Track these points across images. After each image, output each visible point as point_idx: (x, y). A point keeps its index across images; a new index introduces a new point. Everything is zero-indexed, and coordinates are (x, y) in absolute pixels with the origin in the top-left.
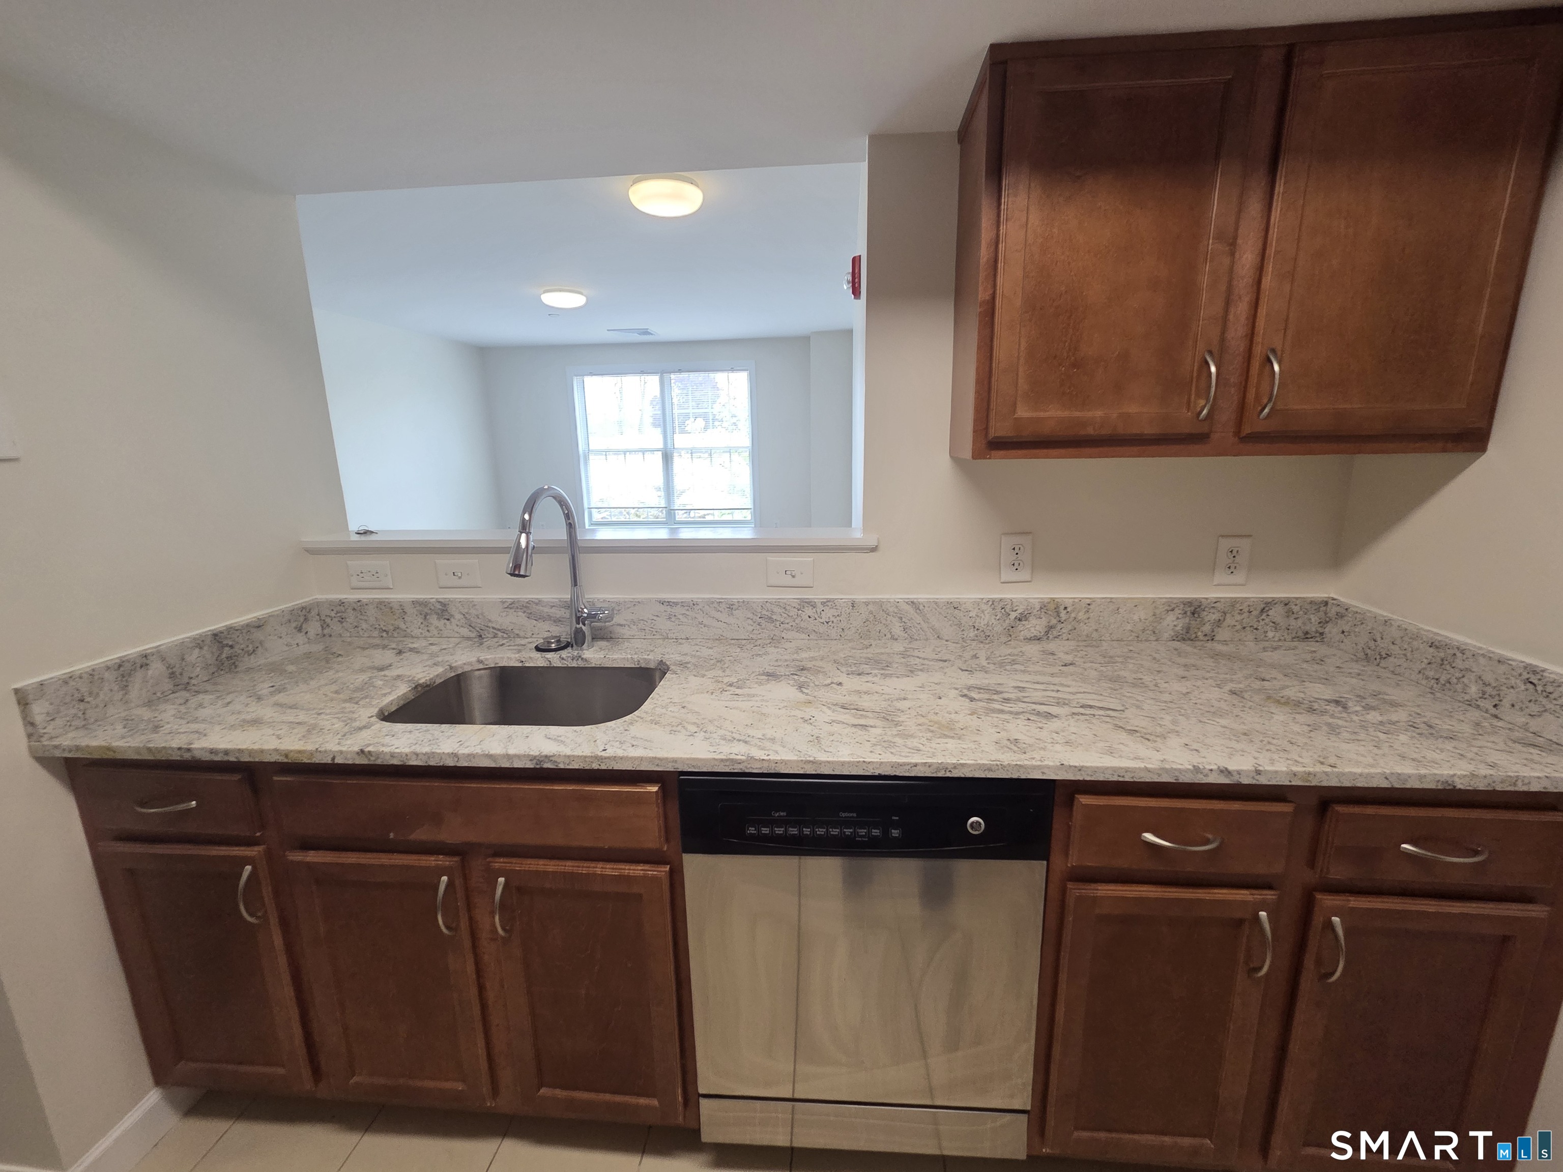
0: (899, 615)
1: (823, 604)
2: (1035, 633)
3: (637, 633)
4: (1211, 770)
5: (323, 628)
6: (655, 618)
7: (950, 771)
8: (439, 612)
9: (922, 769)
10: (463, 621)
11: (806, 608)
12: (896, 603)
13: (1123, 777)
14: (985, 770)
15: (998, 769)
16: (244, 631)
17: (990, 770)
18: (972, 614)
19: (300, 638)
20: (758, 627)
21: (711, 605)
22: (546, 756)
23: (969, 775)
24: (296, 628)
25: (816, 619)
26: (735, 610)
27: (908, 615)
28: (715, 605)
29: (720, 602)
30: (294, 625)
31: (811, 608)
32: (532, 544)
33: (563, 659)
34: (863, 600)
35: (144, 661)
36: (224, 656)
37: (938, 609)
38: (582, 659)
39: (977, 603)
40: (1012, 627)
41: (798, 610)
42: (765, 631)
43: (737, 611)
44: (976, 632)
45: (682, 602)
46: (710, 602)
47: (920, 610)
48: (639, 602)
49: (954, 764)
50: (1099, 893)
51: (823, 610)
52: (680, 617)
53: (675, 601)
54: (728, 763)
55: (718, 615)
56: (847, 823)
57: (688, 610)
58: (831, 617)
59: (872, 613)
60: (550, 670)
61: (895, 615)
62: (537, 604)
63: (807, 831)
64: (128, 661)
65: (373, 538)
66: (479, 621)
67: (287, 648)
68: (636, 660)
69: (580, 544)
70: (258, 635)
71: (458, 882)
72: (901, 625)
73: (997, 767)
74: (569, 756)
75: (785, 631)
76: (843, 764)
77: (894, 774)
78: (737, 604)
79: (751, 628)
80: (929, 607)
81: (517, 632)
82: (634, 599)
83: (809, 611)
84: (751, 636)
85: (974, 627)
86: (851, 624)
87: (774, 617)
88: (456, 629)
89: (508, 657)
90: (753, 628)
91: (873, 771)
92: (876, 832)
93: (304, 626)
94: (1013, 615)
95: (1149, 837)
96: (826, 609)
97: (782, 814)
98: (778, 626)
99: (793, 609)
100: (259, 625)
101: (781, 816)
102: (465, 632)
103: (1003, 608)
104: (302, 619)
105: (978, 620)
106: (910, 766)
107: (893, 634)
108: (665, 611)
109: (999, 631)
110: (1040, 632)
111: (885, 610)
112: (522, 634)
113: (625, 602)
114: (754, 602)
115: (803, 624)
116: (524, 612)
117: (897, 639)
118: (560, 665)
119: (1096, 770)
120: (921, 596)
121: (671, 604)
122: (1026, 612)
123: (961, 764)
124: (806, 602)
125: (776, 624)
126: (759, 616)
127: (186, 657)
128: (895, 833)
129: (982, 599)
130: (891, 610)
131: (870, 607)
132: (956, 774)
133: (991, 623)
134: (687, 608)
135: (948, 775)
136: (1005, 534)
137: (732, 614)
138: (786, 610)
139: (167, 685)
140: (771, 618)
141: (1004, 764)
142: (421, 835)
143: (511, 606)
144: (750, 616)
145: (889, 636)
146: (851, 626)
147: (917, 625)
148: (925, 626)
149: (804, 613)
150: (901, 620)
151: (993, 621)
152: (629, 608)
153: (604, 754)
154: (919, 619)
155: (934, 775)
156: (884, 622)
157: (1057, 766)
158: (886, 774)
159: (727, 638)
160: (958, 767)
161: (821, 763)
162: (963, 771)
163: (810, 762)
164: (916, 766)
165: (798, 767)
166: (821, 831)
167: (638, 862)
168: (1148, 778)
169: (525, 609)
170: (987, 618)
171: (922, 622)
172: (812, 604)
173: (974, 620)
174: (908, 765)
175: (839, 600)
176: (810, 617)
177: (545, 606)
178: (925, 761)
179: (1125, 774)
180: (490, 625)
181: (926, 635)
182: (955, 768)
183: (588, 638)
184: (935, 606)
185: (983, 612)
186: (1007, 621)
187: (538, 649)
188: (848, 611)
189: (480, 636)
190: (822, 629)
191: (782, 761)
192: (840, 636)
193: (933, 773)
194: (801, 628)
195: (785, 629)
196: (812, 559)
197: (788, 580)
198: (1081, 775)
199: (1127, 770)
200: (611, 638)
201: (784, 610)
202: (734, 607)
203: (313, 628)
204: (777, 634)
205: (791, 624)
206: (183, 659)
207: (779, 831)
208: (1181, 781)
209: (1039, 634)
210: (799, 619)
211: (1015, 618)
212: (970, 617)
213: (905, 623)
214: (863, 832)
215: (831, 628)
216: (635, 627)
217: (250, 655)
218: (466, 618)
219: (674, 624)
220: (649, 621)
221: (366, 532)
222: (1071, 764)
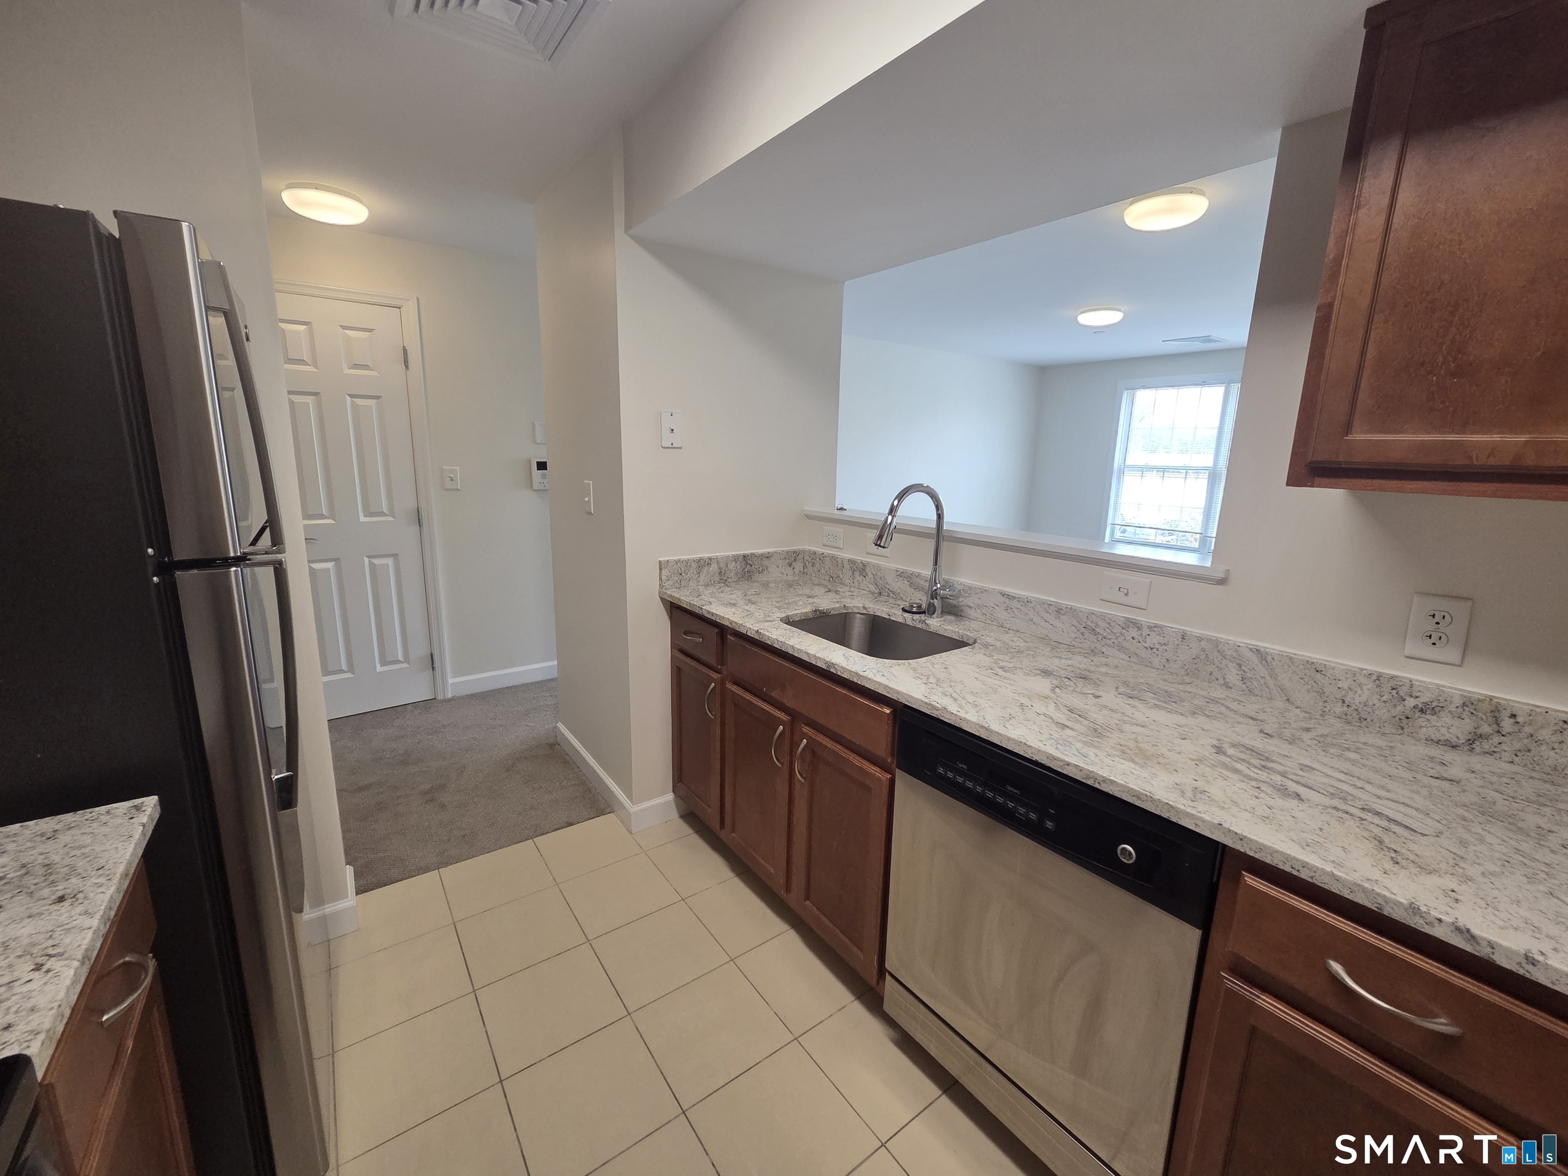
0: (1237, 661)
1: (1150, 628)
2: (1448, 736)
3: (980, 617)
4: (1440, 920)
5: (804, 568)
6: (995, 607)
7: (1099, 783)
8: (861, 570)
9: (1074, 770)
10: (872, 579)
11: (1131, 628)
12: (1236, 647)
13: (1298, 871)
14: (1134, 796)
15: (1147, 801)
16: (760, 558)
17: (1138, 797)
18: (1344, 684)
19: (789, 570)
20: (1081, 636)
21: (1042, 606)
22: (832, 663)
23: (1117, 794)
24: (788, 563)
25: (1139, 642)
26: (1062, 615)
27: (1250, 663)
28: (1046, 606)
29: (1050, 604)
30: (787, 561)
31: (1136, 629)
32: (894, 524)
33: (913, 620)
34: (1195, 634)
35: (709, 562)
36: (746, 570)
37: (1292, 667)
38: (925, 623)
39: (1354, 674)
40: (1408, 718)
41: (1123, 629)
42: (1087, 641)
43: (1064, 616)
44: (1345, 709)
45: (1019, 598)
46: (1042, 603)
47: (1267, 662)
48: (986, 591)
49: (1104, 777)
50: (1259, 1002)
51: (1149, 635)
52: (1015, 610)
53: (1013, 595)
54: (929, 707)
55: (1047, 616)
56: (1011, 797)
57: (1022, 605)
58: (1156, 643)
59: (1204, 651)
60: (904, 625)
61: (1232, 659)
62: (917, 577)
63: (979, 789)
64: (703, 559)
65: (844, 513)
66: (881, 582)
67: (781, 575)
68: (960, 634)
69: (945, 534)
70: (766, 562)
71: (788, 733)
72: (1239, 673)
73: (1146, 798)
74: (843, 668)
75: (1106, 646)
76: (1009, 739)
77: (1049, 765)
78: (1065, 610)
79: (1074, 636)
80: (1280, 661)
81: (902, 595)
82: (983, 587)
83: (1133, 632)
84: (1073, 643)
85: (1344, 702)
86: (1178, 657)
87: (1098, 630)
88: (868, 584)
89: (882, 610)
90: (1076, 635)
91: (1032, 755)
92: (1033, 816)
93: (793, 563)
94: (1410, 702)
95: (1337, 968)
96: (1153, 634)
97: (964, 766)
98: (1100, 639)
99: (1117, 626)
100: (768, 556)
101: (963, 768)
102: (872, 588)
103: (1393, 689)
104: (793, 559)
105: (1351, 694)
106: (1063, 763)
107: (1227, 680)
108: (1004, 602)
109: (1383, 718)
110: (1458, 738)
111: (1221, 651)
112: (904, 598)
113: (975, 588)
114: (1080, 612)
115: (1125, 644)
116: (908, 581)
117: (1231, 688)
118: (911, 624)
119: (1262, 848)
120: (1272, 647)
121: (1010, 597)
122: (1434, 704)
123: (1110, 779)
124: (1132, 622)
125: (1098, 638)
126: (1084, 626)
127: (728, 565)
128: (1049, 825)
129: (1362, 670)
130: (1229, 653)
131: (1203, 644)
132: (1104, 788)
133: (1371, 703)
134: (1021, 603)
135: (1097, 786)
136: (1417, 593)
137: (1059, 618)
138: (1110, 625)
139: (717, 579)
140: (1095, 630)
141: (1154, 797)
142: (775, 694)
143: (901, 574)
144: (1076, 623)
145: (1221, 681)
146: (1177, 659)
147: (1260, 679)
148: (1271, 682)
149: (1128, 633)
150: (1240, 667)
151: (1376, 702)
152: (977, 593)
153: (862, 674)
154: (1263, 672)
155: (1084, 781)
156: (1217, 663)
157: (1214, 823)
158: (1042, 762)
159: (1051, 639)
160: (1107, 782)
161: (992, 732)
162: (1111, 787)
163: (984, 727)
164: (1068, 765)
165: (975, 728)
166: (990, 794)
167: (875, 764)
168: (1335, 888)
169: (909, 579)
170: (1364, 695)
171: (1268, 678)
172: (1138, 626)
173: (1343, 693)
174: (1062, 761)
175: (1169, 629)
176: (1133, 638)
177: (922, 579)
178: (1077, 764)
179: (1301, 868)
180: (887, 586)
181: (1270, 693)
182: (1104, 781)
183: (939, 611)
184: (1288, 662)
185: (1360, 685)
186: (1400, 708)
187: (904, 610)
188: (1177, 642)
189: (880, 593)
190: (1145, 654)
191: (965, 720)
192: (1164, 666)
193: (1083, 779)
194: (1122, 647)
195: (1106, 644)
196: (1149, 580)
197: (1120, 597)
198: (1243, 846)
199: (1305, 865)
200: (961, 616)
201: (1108, 625)
202: (1062, 611)
203: (799, 566)
204: (1098, 647)
205: (1113, 641)
206: (727, 566)
207: (960, 780)
208: (1386, 913)
209: (1455, 739)
210: (1122, 638)
211: (1414, 707)
212: (1339, 688)
213: (1244, 671)
214: (1022, 810)
215: (1155, 655)
216: (979, 611)
217: (759, 573)
218: (874, 578)
219: (1009, 615)
220: (991, 609)
221: (841, 509)
222: (1231, 829)
